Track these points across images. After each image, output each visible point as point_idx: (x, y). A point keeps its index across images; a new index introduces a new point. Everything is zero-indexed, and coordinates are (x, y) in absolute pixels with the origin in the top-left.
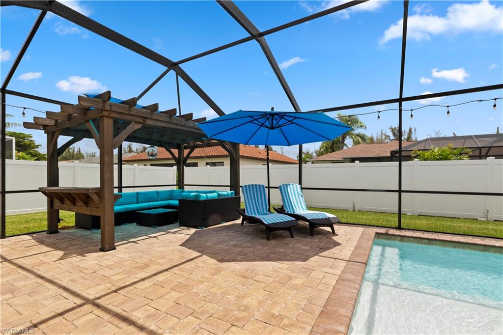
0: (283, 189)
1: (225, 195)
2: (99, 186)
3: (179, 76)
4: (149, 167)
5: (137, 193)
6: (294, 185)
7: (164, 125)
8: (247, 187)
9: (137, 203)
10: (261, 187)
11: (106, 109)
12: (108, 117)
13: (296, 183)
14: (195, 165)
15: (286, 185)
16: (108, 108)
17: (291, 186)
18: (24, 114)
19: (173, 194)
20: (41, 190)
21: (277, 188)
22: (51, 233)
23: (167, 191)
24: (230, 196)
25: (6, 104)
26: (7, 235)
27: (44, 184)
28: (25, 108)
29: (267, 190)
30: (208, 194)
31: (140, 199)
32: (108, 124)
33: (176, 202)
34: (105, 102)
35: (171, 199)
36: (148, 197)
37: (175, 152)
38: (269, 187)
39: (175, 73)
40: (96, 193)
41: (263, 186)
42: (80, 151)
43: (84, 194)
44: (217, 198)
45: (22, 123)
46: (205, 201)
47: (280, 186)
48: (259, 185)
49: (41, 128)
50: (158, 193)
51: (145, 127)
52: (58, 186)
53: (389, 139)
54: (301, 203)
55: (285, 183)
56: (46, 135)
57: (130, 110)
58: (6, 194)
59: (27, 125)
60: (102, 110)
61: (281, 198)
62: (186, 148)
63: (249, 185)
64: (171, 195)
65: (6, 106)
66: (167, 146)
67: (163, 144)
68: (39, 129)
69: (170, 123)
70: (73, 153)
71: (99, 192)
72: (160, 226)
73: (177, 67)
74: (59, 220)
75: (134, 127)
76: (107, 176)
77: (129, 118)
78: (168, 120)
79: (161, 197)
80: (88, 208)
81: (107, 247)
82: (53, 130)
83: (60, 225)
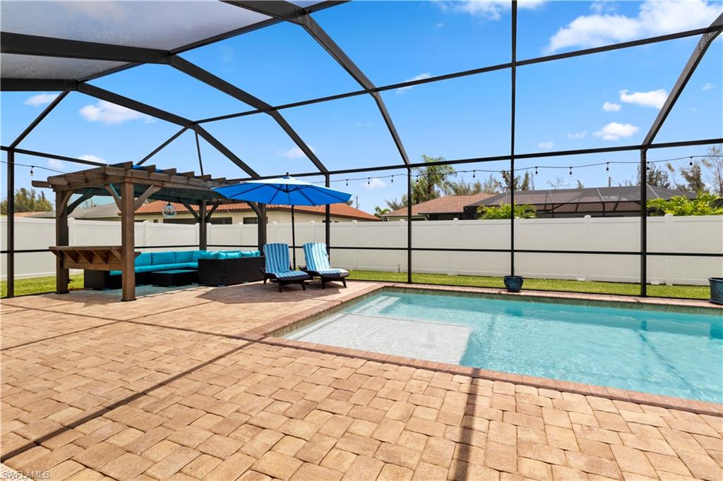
0: (307, 248)
1: (248, 255)
2: (121, 245)
3: (198, 135)
4: (160, 224)
5: (152, 254)
6: (320, 245)
7: (182, 187)
8: (273, 247)
9: (152, 264)
10: (284, 247)
11: (128, 176)
12: (129, 182)
13: (321, 242)
14: (229, 221)
15: (311, 244)
16: (129, 175)
17: (316, 245)
18: (32, 172)
19: (194, 255)
20: (51, 249)
21: (301, 247)
22: (61, 293)
23: (189, 252)
24: (254, 256)
25: (15, 162)
26: (15, 294)
27: (54, 244)
28: (33, 167)
29: (291, 250)
30: (228, 254)
31: (155, 261)
32: (129, 189)
33: (195, 264)
34: (126, 170)
35: (190, 262)
36: (165, 258)
37: (196, 208)
38: (294, 247)
39: (194, 132)
40: (118, 250)
41: (286, 245)
42: (43, 197)
43: (103, 251)
44: (238, 257)
45: (31, 182)
46: (225, 260)
47: (304, 245)
48: (282, 244)
49: (50, 186)
50: (175, 254)
51: (164, 189)
52: (68, 245)
53: (501, 187)
54: (324, 261)
55: (309, 243)
56: (55, 193)
57: (149, 175)
58: (15, 254)
59: (35, 184)
60: (124, 177)
61: (304, 256)
62: (208, 204)
63: (275, 244)
64: (190, 256)
65: (15, 166)
66: (186, 202)
67: (182, 200)
68: (48, 187)
69: (188, 184)
70: (32, 201)
71: (121, 250)
72: (177, 286)
73: (196, 125)
74: (69, 281)
75: (153, 190)
76: (128, 235)
77: (148, 182)
78: (185, 182)
79: (179, 258)
80: (108, 265)
81: (128, 298)
82: (65, 189)
83: (70, 285)
